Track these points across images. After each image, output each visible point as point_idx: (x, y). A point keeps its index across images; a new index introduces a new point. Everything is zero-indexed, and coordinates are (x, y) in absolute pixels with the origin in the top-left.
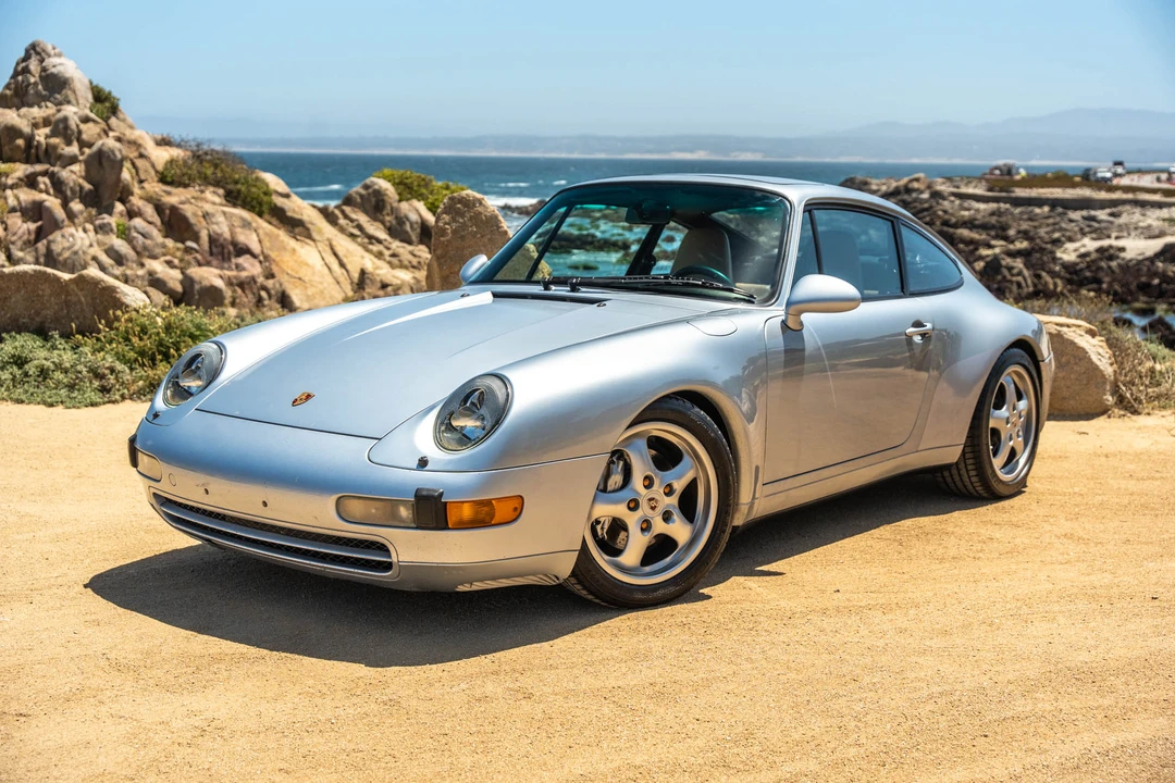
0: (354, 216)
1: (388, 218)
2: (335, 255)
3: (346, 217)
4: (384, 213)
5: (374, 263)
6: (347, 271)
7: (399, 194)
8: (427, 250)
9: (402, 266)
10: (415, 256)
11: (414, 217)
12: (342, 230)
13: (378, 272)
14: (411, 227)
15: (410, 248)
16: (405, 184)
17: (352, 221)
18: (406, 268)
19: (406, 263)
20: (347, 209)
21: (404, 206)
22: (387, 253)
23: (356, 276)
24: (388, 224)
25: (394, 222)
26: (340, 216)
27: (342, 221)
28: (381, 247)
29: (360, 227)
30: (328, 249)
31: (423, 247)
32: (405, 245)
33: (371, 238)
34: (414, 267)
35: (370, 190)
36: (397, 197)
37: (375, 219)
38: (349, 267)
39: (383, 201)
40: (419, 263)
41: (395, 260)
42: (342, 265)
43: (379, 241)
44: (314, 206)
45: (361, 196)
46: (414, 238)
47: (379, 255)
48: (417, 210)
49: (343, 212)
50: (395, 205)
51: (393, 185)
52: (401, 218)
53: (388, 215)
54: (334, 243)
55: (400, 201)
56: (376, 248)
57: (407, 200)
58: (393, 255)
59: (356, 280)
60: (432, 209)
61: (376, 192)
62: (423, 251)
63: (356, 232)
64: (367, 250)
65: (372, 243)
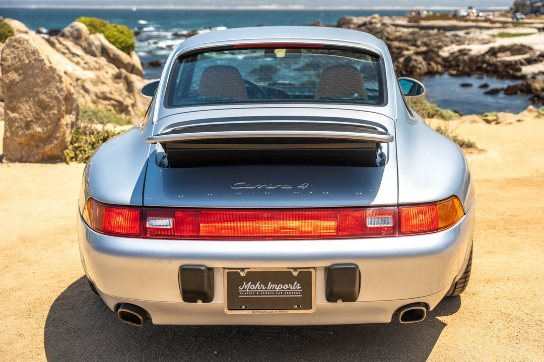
0: (64, 42)
1: (83, 44)
3: (60, 43)
4: (82, 40)
5: (73, 68)
7: (90, 30)
8: (105, 60)
9: (90, 69)
10: (98, 63)
11: (97, 43)
12: (58, 50)
13: (75, 72)
14: (96, 48)
15: (95, 59)
16: (93, 25)
17: (64, 45)
18: (92, 70)
19: (92, 67)
20: (61, 39)
21: (92, 37)
24: (83, 46)
25: (87, 45)
26: (57, 43)
27: (58, 45)
28: (79, 59)
29: (68, 49)
31: (103, 58)
32: (93, 57)
33: (73, 54)
34: (97, 69)
35: (75, 29)
36: (88, 32)
37: (77, 44)
39: (81, 34)
40: (100, 67)
41: (86, 66)
43: (78, 56)
44: (43, 38)
45: (70, 32)
46: (97, 53)
47: (78, 63)
48: (99, 39)
49: (58, 41)
50: (87, 36)
51: (86, 26)
52: (90, 43)
53: (84, 41)
54: (50, 58)
55: (90, 34)
56: (76, 59)
57: (94, 33)
58: (86, 63)
60: (107, 38)
61: (78, 30)
62: (103, 61)
63: (66, 51)
64: (71, 61)
65: (73, 57)
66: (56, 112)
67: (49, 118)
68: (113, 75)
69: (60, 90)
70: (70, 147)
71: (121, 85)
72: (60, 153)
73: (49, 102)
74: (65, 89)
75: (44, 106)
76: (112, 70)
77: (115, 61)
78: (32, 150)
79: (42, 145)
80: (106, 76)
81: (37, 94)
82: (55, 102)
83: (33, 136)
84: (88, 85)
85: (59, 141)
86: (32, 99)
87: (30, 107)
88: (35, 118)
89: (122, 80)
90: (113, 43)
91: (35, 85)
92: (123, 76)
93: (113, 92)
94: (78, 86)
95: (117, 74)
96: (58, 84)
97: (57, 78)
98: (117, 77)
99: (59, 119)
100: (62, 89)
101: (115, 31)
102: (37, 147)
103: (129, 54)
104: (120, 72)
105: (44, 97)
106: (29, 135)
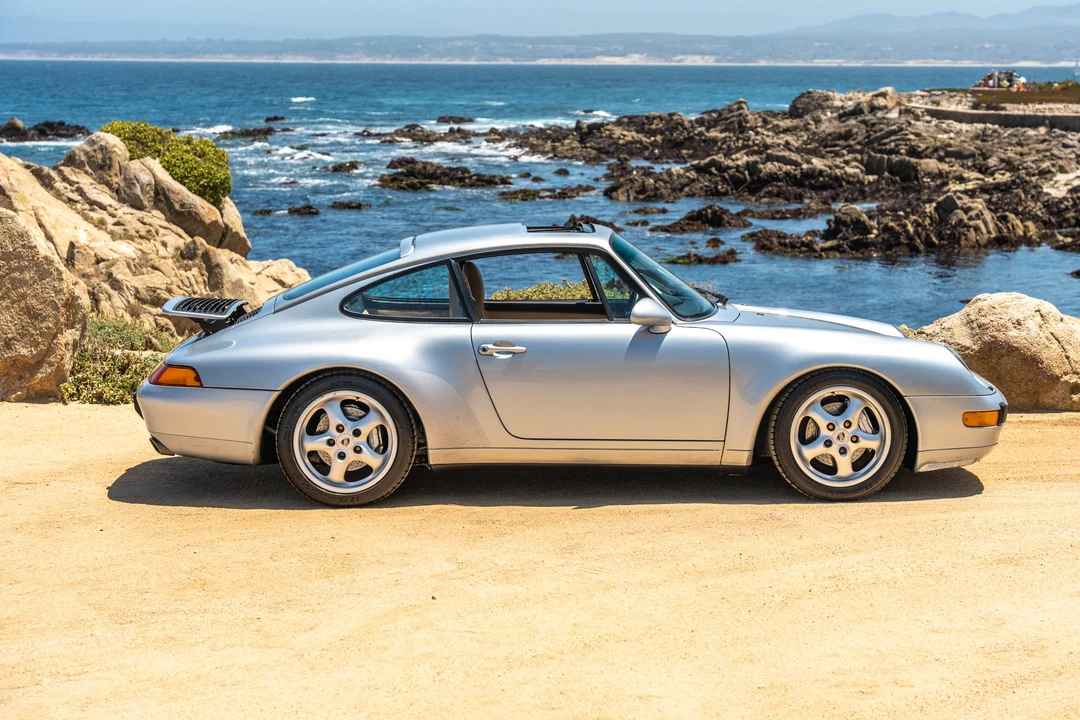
0: (74, 178)
1: (115, 179)
2: (41, 225)
3: (65, 179)
4: (112, 173)
5: (89, 234)
6: (54, 245)
7: (130, 151)
8: (162, 216)
9: (127, 237)
10: (144, 224)
11: (145, 178)
12: (58, 195)
13: (92, 245)
14: (142, 188)
15: (139, 214)
16: (139, 141)
17: (71, 183)
18: (131, 238)
19: (132, 232)
20: (67, 170)
21: (135, 165)
22: (110, 221)
23: (64, 250)
24: (116, 186)
25: (122, 184)
26: (57, 178)
27: (59, 185)
28: (103, 214)
29: (80, 191)
30: (34, 219)
31: (156, 213)
32: (134, 211)
33: (92, 203)
34: (141, 237)
35: (96, 147)
36: (128, 154)
37: (101, 181)
38: (57, 240)
39: (110, 159)
40: (149, 231)
41: (118, 229)
42: (49, 238)
43: (103, 207)
44: (27, 167)
45: (86, 153)
46: (146, 203)
47: (100, 224)
48: (150, 170)
49: (60, 173)
50: (123, 163)
51: (124, 139)
52: (131, 179)
53: (116, 174)
54: (41, 212)
55: (131, 159)
56: (96, 215)
57: (140, 158)
58: (118, 224)
59: (65, 256)
60: (169, 167)
61: (103, 149)
62: (157, 218)
63: (75, 196)
64: (87, 218)
65: (93, 210)
66: (50, 325)
67: (42, 334)
68: (177, 249)
69: (58, 292)
70: (70, 379)
71: (195, 273)
72: (54, 388)
73: (41, 310)
74: (65, 290)
75: (33, 315)
76: (176, 239)
77: (183, 218)
78: (13, 383)
79: (28, 375)
80: (162, 251)
81: (23, 296)
82: (50, 311)
83: (14, 361)
84: (121, 273)
85: (53, 368)
86: (15, 306)
87: (12, 317)
88: (19, 334)
89: (197, 261)
90: (181, 180)
91: (23, 282)
92: (200, 252)
93: (174, 287)
94: (98, 274)
95: (187, 246)
96: (56, 284)
97: (55, 273)
98: (186, 255)
99: (55, 336)
100: (61, 290)
101: (187, 152)
102: (20, 378)
103: (217, 203)
104: (194, 242)
105: (34, 302)
106: (9, 360)
